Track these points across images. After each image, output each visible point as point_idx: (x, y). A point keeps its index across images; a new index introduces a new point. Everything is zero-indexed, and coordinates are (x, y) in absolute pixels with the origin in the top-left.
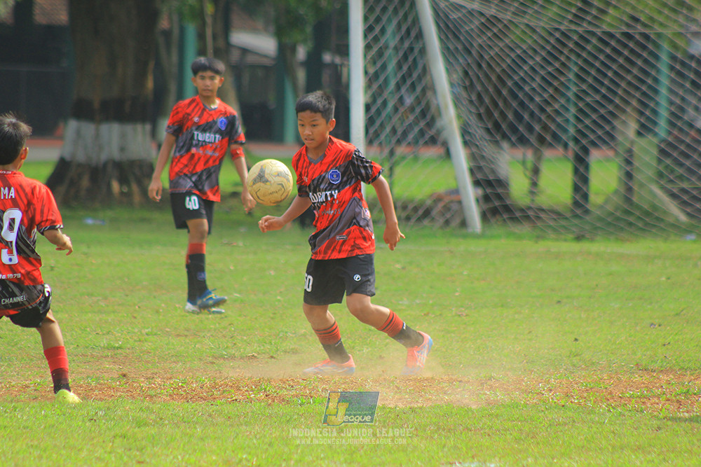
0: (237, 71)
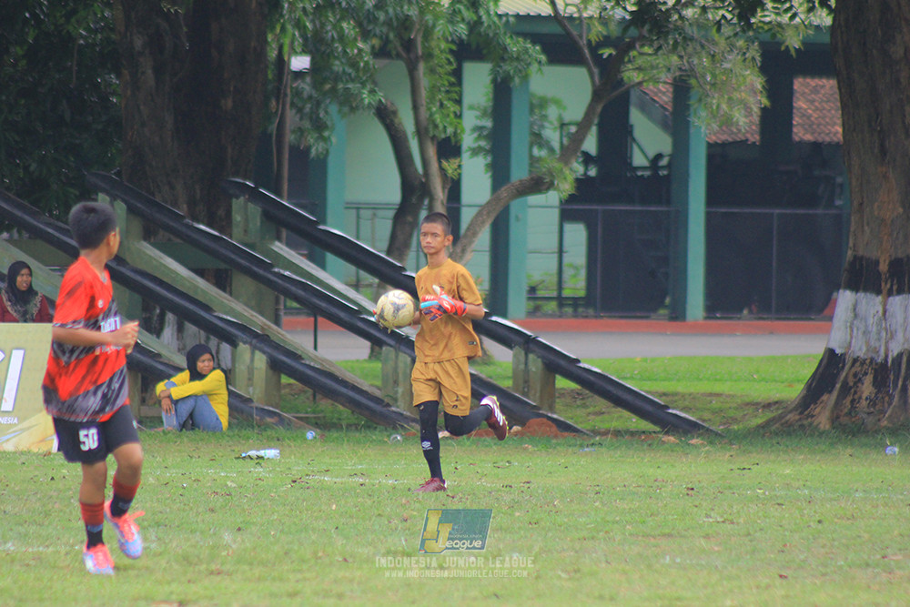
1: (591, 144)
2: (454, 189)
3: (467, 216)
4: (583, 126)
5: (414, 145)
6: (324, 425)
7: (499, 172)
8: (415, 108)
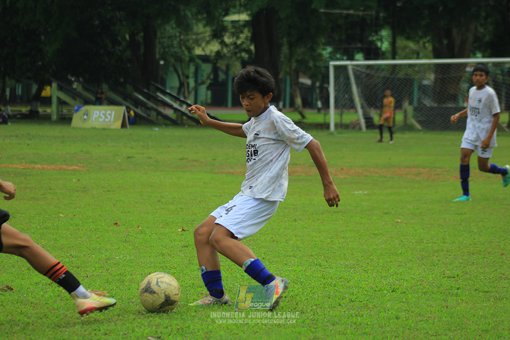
0: (301, 89)
1: (212, 76)
2: (188, 84)
3: (190, 89)
4: (210, 74)
5: (181, 77)
6: (166, 125)
7: (196, 81)
8: (182, 70)
